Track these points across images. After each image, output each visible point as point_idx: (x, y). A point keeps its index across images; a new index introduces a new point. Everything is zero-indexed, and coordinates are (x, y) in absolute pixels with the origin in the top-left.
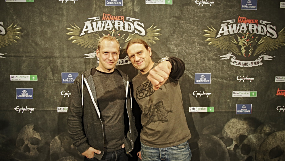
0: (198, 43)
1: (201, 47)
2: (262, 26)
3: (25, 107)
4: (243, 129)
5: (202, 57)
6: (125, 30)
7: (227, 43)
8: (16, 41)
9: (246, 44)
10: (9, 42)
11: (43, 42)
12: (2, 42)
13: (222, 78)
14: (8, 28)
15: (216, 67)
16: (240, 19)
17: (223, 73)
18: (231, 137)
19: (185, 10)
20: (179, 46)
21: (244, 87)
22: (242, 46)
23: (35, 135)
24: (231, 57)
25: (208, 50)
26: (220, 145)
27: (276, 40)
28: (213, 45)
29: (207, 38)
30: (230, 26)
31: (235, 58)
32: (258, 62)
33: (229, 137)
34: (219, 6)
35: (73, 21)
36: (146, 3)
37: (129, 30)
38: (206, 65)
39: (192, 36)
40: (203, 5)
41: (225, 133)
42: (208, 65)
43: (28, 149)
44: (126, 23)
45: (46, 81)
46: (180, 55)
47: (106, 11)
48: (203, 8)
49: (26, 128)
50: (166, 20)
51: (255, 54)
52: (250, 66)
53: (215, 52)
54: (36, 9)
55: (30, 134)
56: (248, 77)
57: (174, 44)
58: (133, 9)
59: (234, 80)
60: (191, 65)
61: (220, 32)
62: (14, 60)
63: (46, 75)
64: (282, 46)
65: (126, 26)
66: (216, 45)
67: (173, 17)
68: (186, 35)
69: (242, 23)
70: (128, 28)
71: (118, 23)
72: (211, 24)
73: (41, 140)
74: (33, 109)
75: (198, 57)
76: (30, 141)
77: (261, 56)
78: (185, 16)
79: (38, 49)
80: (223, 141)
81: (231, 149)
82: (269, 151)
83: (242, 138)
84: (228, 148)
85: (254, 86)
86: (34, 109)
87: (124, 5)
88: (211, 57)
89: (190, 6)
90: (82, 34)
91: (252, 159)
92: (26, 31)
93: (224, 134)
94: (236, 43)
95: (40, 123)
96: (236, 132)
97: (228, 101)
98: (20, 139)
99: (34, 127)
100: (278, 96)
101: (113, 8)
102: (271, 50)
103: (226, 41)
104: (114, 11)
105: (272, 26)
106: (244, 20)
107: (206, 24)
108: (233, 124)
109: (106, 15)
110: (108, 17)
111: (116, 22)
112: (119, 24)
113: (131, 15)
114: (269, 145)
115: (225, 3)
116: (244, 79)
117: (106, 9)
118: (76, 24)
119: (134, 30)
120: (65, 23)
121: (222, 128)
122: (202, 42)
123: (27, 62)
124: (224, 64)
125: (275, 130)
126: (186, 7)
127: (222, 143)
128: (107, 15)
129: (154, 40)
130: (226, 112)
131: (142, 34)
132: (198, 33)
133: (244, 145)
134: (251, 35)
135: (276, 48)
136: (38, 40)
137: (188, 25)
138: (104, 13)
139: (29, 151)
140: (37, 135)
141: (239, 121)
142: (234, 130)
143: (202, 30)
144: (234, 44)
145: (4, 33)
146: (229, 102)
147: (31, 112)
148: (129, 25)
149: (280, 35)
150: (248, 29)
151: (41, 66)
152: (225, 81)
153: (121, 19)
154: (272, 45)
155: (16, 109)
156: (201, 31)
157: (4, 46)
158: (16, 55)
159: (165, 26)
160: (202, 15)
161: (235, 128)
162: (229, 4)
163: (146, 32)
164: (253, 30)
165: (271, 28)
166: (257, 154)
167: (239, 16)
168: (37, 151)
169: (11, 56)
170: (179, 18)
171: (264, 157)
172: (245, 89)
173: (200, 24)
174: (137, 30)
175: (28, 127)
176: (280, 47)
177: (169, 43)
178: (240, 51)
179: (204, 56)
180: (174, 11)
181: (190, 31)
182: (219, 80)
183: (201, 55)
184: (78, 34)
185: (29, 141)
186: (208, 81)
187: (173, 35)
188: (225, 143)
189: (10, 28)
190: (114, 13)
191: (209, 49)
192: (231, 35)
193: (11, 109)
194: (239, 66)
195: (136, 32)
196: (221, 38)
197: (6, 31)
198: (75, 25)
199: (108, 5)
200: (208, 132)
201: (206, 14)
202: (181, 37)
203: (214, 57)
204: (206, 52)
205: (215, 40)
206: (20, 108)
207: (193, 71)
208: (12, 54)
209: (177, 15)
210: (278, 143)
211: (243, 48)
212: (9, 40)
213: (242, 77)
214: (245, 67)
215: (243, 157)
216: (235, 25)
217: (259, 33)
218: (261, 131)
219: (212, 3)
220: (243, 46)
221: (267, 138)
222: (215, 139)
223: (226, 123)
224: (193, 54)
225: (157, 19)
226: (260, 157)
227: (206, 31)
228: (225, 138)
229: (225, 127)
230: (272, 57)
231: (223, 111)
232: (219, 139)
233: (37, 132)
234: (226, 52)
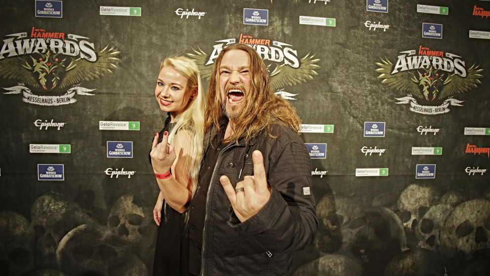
0: (368, 80)
1: (372, 86)
2: (449, 60)
3: (120, 170)
4: (424, 198)
5: (374, 100)
6: (272, 59)
7: (405, 81)
8: (111, 72)
9: (429, 83)
10: (100, 73)
11: (150, 73)
12: (90, 73)
13: (399, 129)
14: (101, 52)
15: (391, 114)
16: (421, 50)
17: (401, 122)
18: (408, 210)
19: (352, 34)
20: (344, 84)
21: (427, 141)
22: (424, 86)
23: (136, 211)
24: (410, 101)
25: (382, 91)
26: (394, 221)
27: (466, 79)
28: (387, 84)
29: (381, 74)
30: (409, 59)
31: (415, 102)
32: (444, 109)
33: (406, 210)
34: (395, 32)
35: (197, 43)
36: (301, 23)
37: (276, 59)
38: (379, 111)
39: (361, 70)
40: (374, 30)
41: (401, 204)
42: (381, 110)
43: (124, 231)
44: (273, 49)
45: (152, 131)
46: (346, 96)
47: (245, 31)
48: (375, 33)
49: (121, 201)
50: (327, 48)
51: (441, 97)
52: (434, 113)
53: (390, 92)
54: (143, 26)
55: (128, 209)
56: (431, 128)
57: (338, 81)
58: (282, 30)
59: (414, 132)
60: (359, 111)
61: (397, 66)
62: (106, 99)
63: (153, 122)
64: (472, 88)
65: (273, 54)
66: (391, 84)
67: (337, 43)
68: (353, 68)
69: (424, 55)
70: (276, 57)
71: (262, 48)
72: (385, 56)
73: (145, 217)
74: (132, 173)
75: (368, 99)
76: (129, 219)
77: (448, 100)
78: (351, 42)
79: (143, 83)
80: (398, 215)
81: (408, 226)
82: (456, 228)
83: (423, 210)
84: (405, 224)
85: (439, 141)
86: (134, 172)
87: (271, 23)
88: (386, 100)
89: (358, 29)
90: (208, 63)
91: (435, 240)
92: (127, 56)
93: (400, 206)
94: (417, 81)
95: (142, 192)
96: (415, 203)
97: (407, 160)
98: (113, 217)
99: (134, 198)
100: (468, 153)
101: (254, 28)
102: (459, 92)
103: (405, 78)
104: (256, 31)
105: (460, 61)
106: (427, 51)
107: (379, 54)
108: (412, 191)
109: (244, 37)
110: (247, 40)
111: (259, 47)
112: (263, 50)
113: (280, 38)
114: (456, 220)
115: (403, 27)
116: (427, 130)
117: (245, 29)
118: (201, 48)
119: (284, 60)
120: (185, 45)
121: (397, 197)
122: (373, 79)
123: (125, 101)
124: (402, 109)
125: (464, 200)
126: (354, 31)
127: (397, 218)
128: (246, 37)
129: (311, 75)
130: (403, 175)
131: (294, 66)
132: (369, 67)
133: (425, 220)
134: (435, 72)
135: (466, 90)
136: (144, 69)
137: (356, 55)
138: (242, 35)
139: (127, 233)
140: (138, 210)
141: (419, 188)
142: (413, 200)
143: (374, 62)
144: (414, 84)
145: (95, 60)
146: (407, 162)
147: (129, 177)
148: (276, 52)
149: (470, 74)
150: (431, 64)
151: (146, 108)
152: (403, 134)
153: (266, 44)
154: (460, 85)
155: (107, 172)
156: (372, 65)
157: (92, 79)
158: (111, 91)
159: (326, 55)
160: (373, 42)
161: (414, 198)
162: (407, 29)
163: (300, 63)
164: (437, 66)
165: (459, 63)
166: (441, 232)
167: (421, 46)
168: (139, 234)
169: (103, 94)
170: (344, 45)
171: (450, 236)
172: (428, 144)
173: (371, 54)
174: (287, 59)
175: (126, 199)
176: (470, 88)
177: (331, 79)
178: (422, 93)
179: (377, 98)
180: (337, 34)
181: (358, 63)
182: (396, 132)
183: (372, 96)
184: (203, 63)
185: (126, 219)
186: (382, 133)
187: (336, 68)
188: (401, 218)
189: (103, 53)
190: (256, 35)
191: (383, 89)
192: (410, 71)
193: (99, 172)
194: (420, 112)
195: (286, 62)
196: (397, 74)
197: (98, 57)
198: (199, 49)
199: (248, 22)
200: (379, 203)
201: (379, 41)
202: (347, 72)
203: (389, 100)
204: (378, 92)
205: (390, 76)
206: (112, 171)
207: (363, 119)
208: (104, 91)
209: (341, 41)
210: (468, 217)
211: (425, 88)
212: (101, 70)
213: (424, 128)
214: (428, 115)
215: (424, 237)
216: (415, 58)
217: (445, 69)
218: (446, 201)
219: (387, 27)
220: (426, 85)
221: (454, 210)
222: (388, 212)
223: (402, 190)
224: (362, 95)
225: (315, 45)
226: (445, 236)
227: (379, 64)
228: (401, 211)
229: (402, 196)
230: (461, 102)
231: (400, 173)
232: (393, 212)
233: (138, 207)
234: (404, 94)
